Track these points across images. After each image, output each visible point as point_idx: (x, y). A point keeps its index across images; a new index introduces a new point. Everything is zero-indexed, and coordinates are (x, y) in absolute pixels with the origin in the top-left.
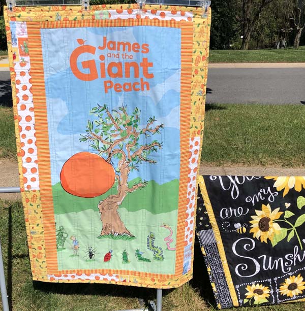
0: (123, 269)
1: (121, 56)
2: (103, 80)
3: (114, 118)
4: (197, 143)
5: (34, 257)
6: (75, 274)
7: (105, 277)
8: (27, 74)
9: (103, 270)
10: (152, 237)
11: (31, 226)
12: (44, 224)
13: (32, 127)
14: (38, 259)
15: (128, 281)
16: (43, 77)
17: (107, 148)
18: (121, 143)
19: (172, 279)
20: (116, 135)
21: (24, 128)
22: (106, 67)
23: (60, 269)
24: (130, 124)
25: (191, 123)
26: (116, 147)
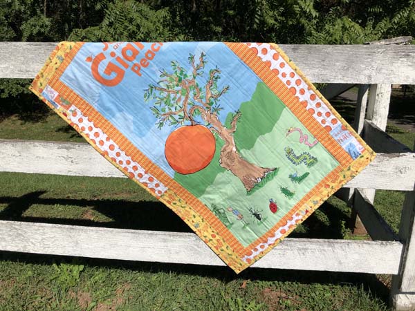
0: (295, 204)
2: (129, 68)
3: (166, 88)
7: (288, 225)
8: (84, 118)
10: (289, 152)
13: (119, 151)
15: (309, 209)
16: (93, 109)
17: (183, 115)
18: (189, 101)
20: (180, 99)
21: (115, 157)
22: (122, 57)
24: (180, 80)
26: (188, 108)
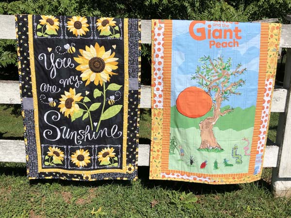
0: (214, 174)
1: (222, 25)
3: (214, 65)
4: (270, 83)
5: (153, 159)
6: (179, 174)
7: (200, 179)
8: (162, 35)
9: (199, 174)
10: (235, 148)
11: (155, 134)
12: (163, 133)
13: (161, 69)
14: (156, 160)
15: (217, 181)
16: (171, 37)
17: (208, 84)
18: (217, 81)
19: (246, 176)
20: (215, 76)
21: (156, 69)
22: (212, 32)
23: (170, 168)
24: (224, 69)
25: (267, 70)
26: (214, 84)
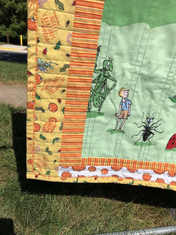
5: (35, 131)
6: (108, 167)
14: (44, 134)
